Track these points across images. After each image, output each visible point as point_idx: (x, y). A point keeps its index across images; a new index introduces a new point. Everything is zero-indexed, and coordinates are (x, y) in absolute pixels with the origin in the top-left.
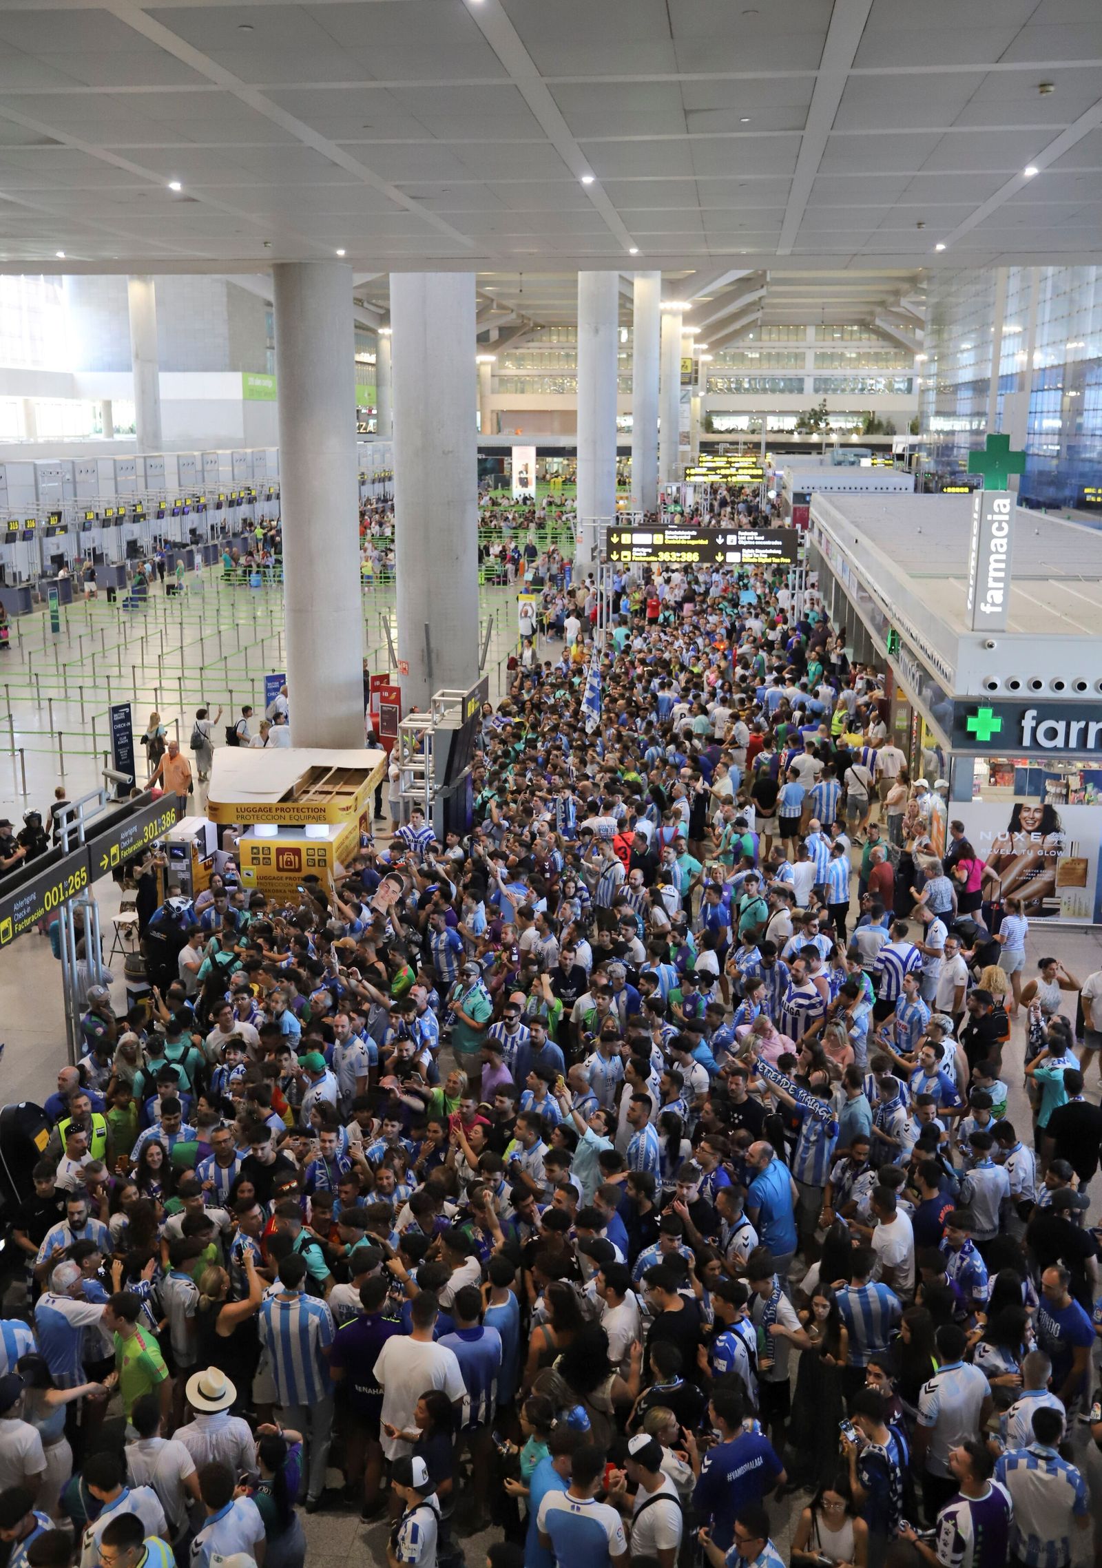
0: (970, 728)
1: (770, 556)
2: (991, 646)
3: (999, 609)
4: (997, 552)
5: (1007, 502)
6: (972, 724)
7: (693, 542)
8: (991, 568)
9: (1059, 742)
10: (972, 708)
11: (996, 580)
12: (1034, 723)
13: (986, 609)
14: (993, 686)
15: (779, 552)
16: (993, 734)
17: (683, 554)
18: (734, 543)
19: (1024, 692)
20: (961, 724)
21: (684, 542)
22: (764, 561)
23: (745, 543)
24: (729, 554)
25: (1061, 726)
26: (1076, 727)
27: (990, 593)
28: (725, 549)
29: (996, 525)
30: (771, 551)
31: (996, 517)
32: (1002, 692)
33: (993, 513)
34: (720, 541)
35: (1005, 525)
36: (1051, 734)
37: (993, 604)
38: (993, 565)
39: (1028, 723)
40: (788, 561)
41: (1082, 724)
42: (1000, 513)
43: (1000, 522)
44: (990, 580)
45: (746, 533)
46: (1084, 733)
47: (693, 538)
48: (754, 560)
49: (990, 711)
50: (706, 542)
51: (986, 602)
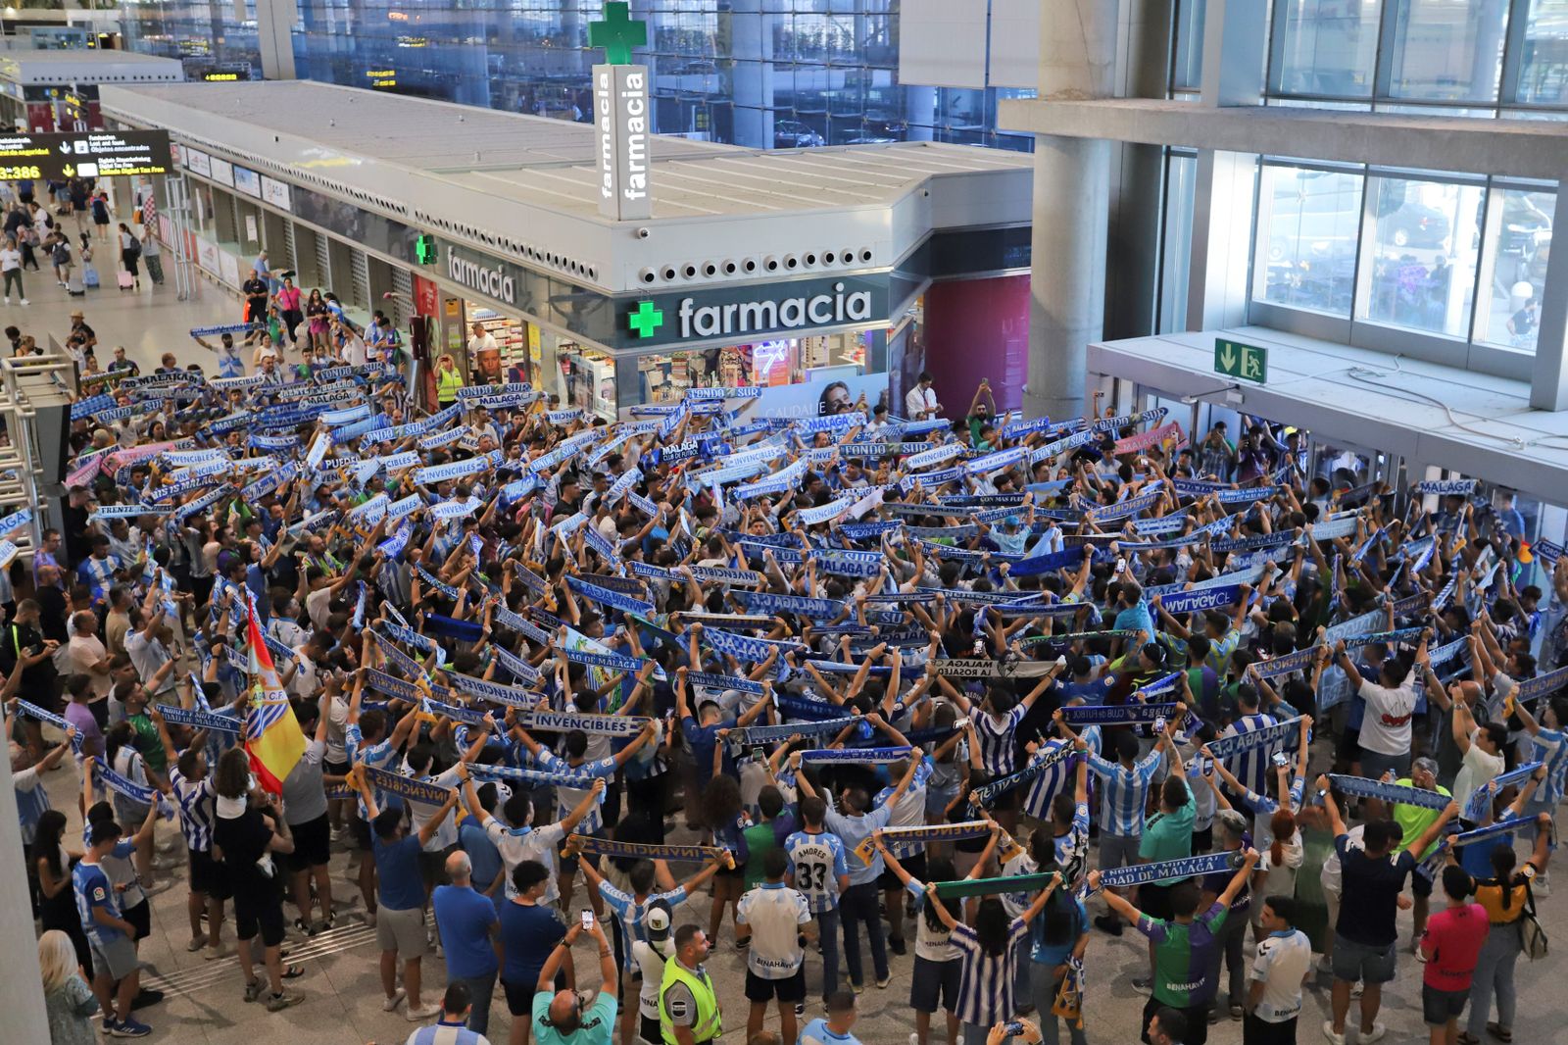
0: (633, 326)
1: (137, 165)
2: (645, 235)
3: (643, 194)
4: (635, 133)
5: (639, 76)
6: (635, 321)
7: (28, 153)
8: (631, 150)
9: (715, 329)
10: (631, 305)
11: (637, 162)
12: (691, 312)
13: (631, 195)
14: (650, 278)
15: (148, 160)
16: (656, 329)
17: (16, 169)
18: (86, 151)
19: (679, 282)
20: (623, 321)
21: (14, 153)
22: (129, 172)
23: (101, 150)
24: (80, 166)
25: (715, 312)
26: (729, 310)
27: (633, 178)
28: (75, 159)
29: (631, 103)
30: (136, 159)
31: (631, 94)
32: (659, 284)
33: (628, 90)
34: (65, 149)
35: (639, 102)
36: (708, 321)
37: (637, 190)
38: (633, 147)
39: (685, 313)
40: (162, 170)
41: (734, 307)
42: (634, 90)
43: (635, 99)
44: (631, 163)
45: (99, 138)
46: (736, 316)
47: (26, 147)
48: (117, 172)
49: (650, 305)
50: (46, 152)
51: (630, 188)
